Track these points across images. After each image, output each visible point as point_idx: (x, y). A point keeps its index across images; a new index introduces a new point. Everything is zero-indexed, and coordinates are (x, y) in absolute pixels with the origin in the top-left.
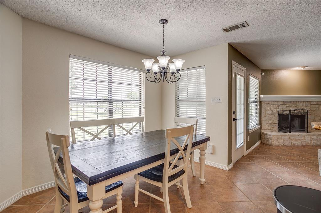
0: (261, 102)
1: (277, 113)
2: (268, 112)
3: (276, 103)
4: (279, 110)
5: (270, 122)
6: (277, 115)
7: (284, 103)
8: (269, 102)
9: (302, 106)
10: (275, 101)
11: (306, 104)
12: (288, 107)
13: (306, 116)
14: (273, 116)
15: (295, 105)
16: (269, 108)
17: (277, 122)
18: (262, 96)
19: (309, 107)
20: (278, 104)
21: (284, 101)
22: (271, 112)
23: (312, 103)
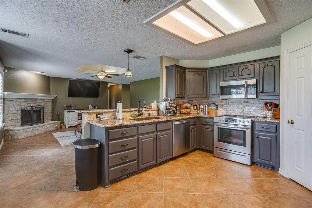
0: (4, 99)
1: (20, 109)
2: (11, 109)
3: (19, 100)
4: (22, 106)
5: (13, 118)
6: (20, 111)
7: (26, 100)
8: (12, 100)
9: (39, 103)
10: (18, 98)
11: (41, 101)
12: (29, 103)
13: (42, 111)
14: (15, 112)
15: (34, 102)
16: (12, 105)
17: (20, 117)
18: (6, 93)
19: (44, 104)
20: (21, 101)
21: (26, 99)
22: (14, 109)
23: (45, 101)
